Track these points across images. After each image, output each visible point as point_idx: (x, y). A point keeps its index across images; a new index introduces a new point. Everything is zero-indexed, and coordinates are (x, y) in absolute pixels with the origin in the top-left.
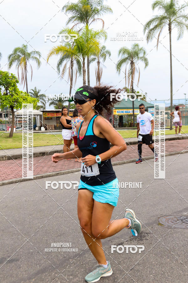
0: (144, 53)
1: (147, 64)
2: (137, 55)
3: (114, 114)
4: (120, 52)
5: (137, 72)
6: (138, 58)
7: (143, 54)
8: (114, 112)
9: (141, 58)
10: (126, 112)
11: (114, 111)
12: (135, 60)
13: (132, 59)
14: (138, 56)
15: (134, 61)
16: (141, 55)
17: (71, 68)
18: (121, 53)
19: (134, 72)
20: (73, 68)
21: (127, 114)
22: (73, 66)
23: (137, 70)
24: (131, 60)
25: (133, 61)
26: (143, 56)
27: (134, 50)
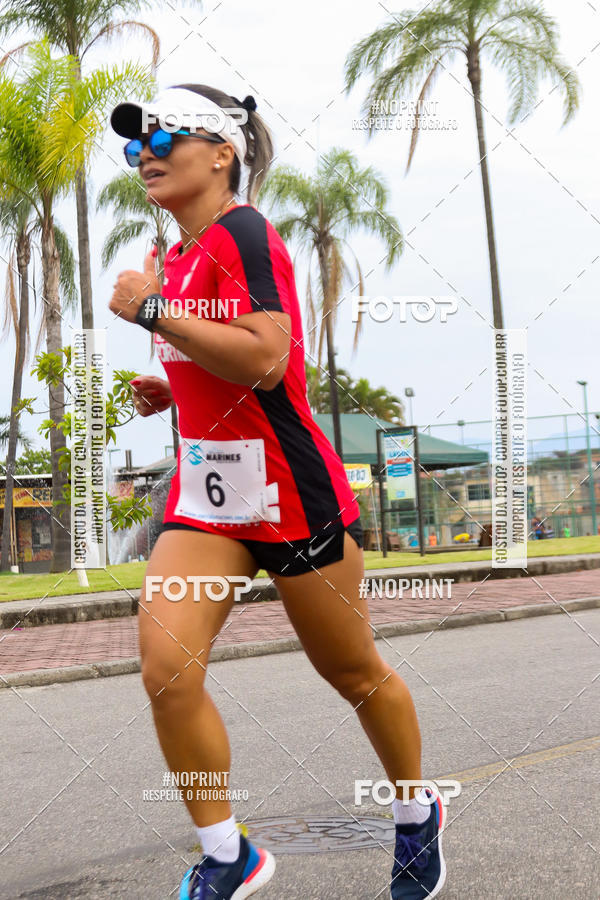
0: (381, 195)
2: (347, 202)
5: (351, 280)
6: (351, 215)
7: (373, 201)
9: (365, 217)
12: (336, 230)
13: (325, 220)
14: (348, 207)
15: (332, 232)
16: (365, 204)
17: (20, 267)
19: (336, 282)
20: (30, 268)
22: (27, 258)
23: (349, 274)
24: (318, 227)
25: (326, 233)
26: (375, 209)
27: (331, 178)
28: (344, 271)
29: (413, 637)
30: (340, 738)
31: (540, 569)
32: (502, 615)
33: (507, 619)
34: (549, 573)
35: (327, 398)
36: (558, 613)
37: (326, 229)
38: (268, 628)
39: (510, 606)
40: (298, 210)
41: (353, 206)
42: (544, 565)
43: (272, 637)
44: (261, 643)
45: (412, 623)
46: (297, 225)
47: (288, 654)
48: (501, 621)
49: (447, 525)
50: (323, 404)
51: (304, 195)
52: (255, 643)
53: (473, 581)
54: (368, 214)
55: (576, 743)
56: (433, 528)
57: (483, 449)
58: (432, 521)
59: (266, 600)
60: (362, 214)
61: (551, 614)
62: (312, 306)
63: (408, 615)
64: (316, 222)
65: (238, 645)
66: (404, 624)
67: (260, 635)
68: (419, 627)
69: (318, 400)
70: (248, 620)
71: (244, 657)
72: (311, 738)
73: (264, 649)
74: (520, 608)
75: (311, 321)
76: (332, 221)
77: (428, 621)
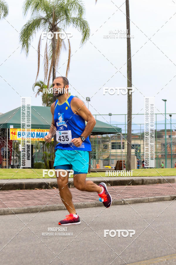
0: (81, 11)
1: (86, 34)
2: (66, 12)
3: (11, 139)
4: (28, 4)
6: (68, 18)
7: (77, 13)
8: (11, 135)
9: (74, 20)
10: (38, 135)
11: (11, 131)
12: (60, 24)
13: (55, 20)
14: (67, 15)
15: (58, 25)
16: (74, 14)
18: (31, 6)
19: (58, 48)
21: (41, 139)
24: (52, 22)
25: (55, 26)
26: (78, 17)
27: (59, 1)
28: (62, 43)
29: (83, 209)
30: (48, 252)
31: (141, 182)
32: (123, 201)
33: (124, 204)
34: (145, 184)
35: (51, 99)
36: (147, 202)
37: (55, 24)
38: (18, 202)
39: (126, 198)
40: (44, 15)
41: (68, 14)
42: (143, 180)
43: (20, 206)
44: (15, 209)
45: (83, 203)
46: (43, 21)
47: (27, 214)
48: (122, 204)
49: (101, 159)
50: (49, 102)
51: (47, 8)
52: (12, 208)
53: (111, 185)
54: (74, 18)
55: (151, 260)
56: (95, 160)
57: (119, 127)
58: (95, 157)
59: (18, 189)
60: (72, 18)
61: (144, 202)
62: (47, 58)
63: (81, 199)
64: (51, 20)
65: (5, 209)
66: (79, 204)
67: (15, 205)
68: (85, 205)
69: (47, 100)
70: (10, 198)
71: (7, 214)
72: (35, 252)
73: (17, 211)
74: (130, 199)
75: (46, 64)
76: (59, 21)
77: (90, 203)
